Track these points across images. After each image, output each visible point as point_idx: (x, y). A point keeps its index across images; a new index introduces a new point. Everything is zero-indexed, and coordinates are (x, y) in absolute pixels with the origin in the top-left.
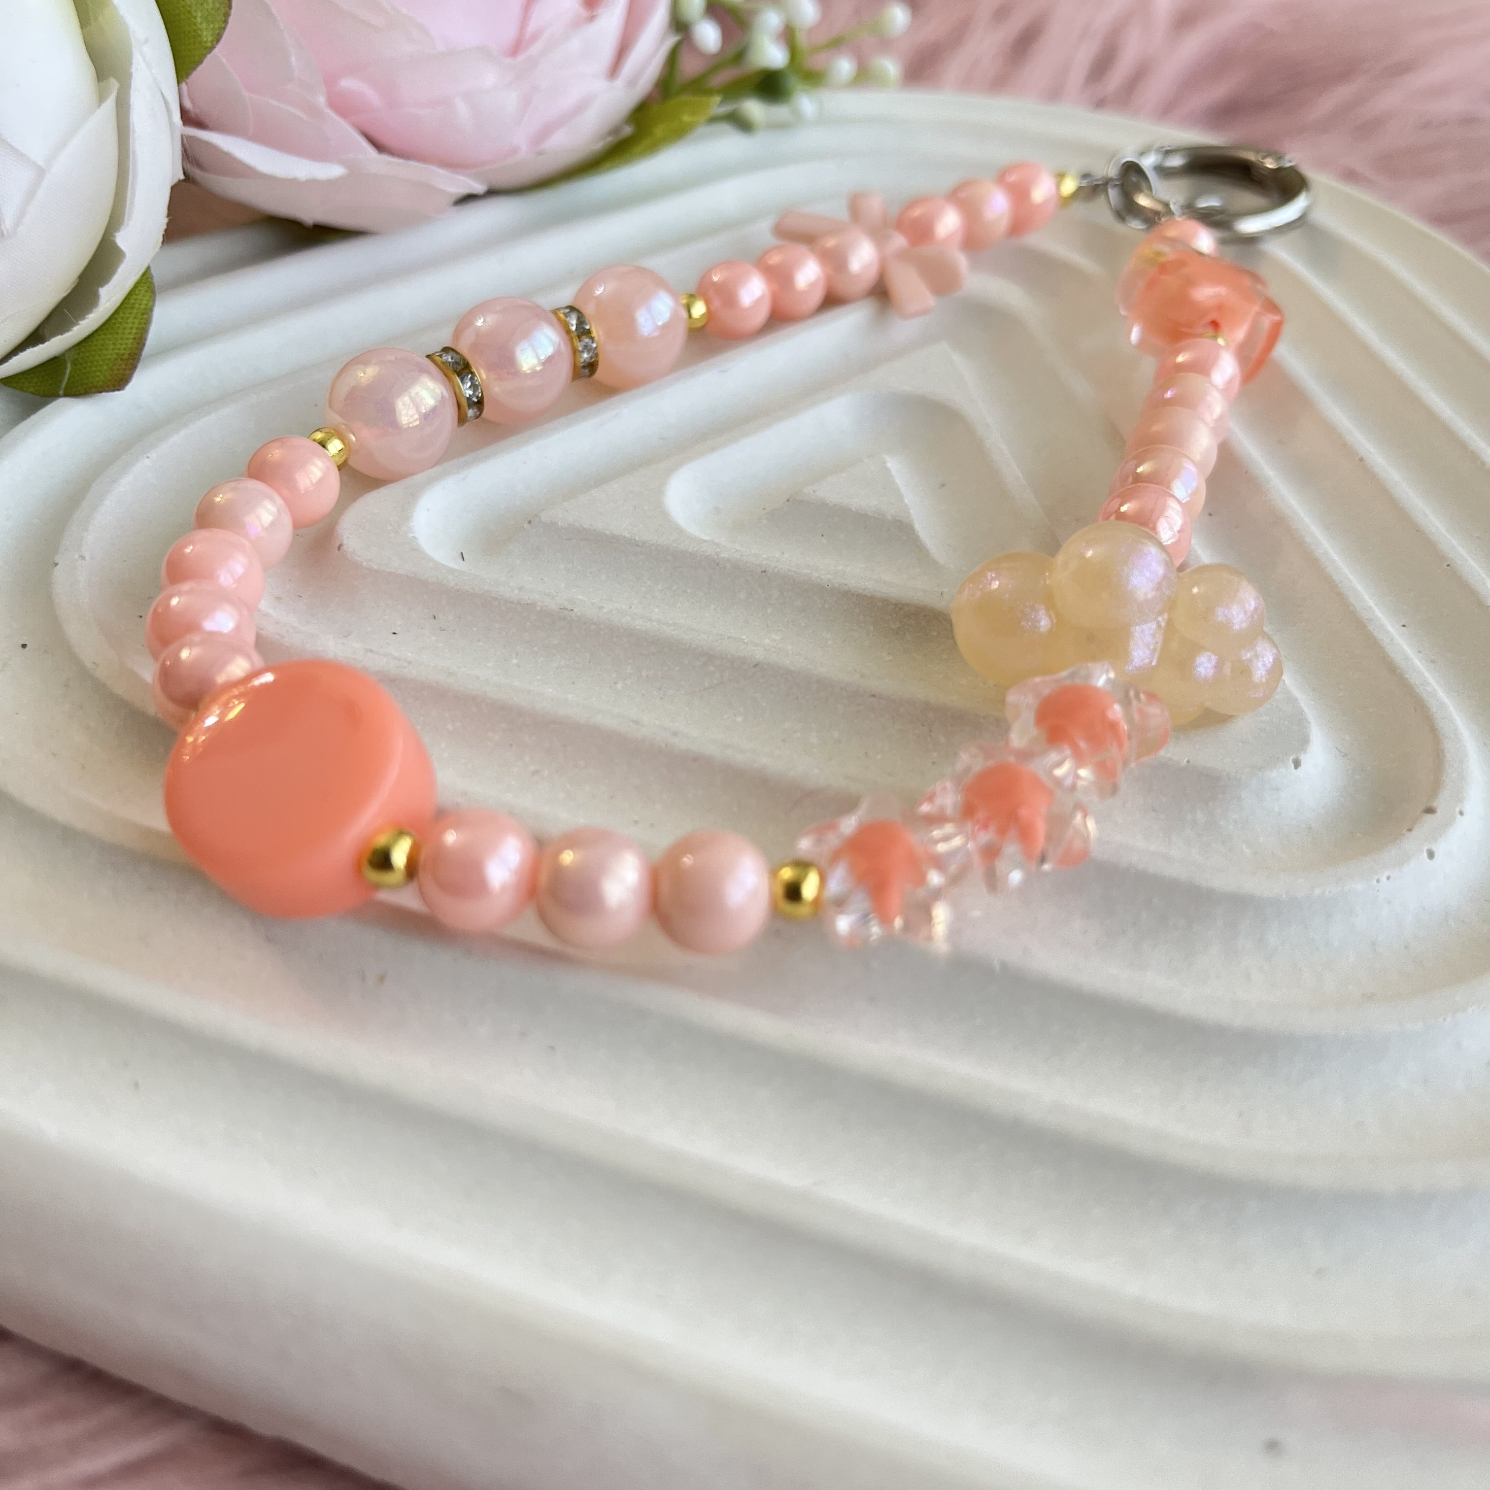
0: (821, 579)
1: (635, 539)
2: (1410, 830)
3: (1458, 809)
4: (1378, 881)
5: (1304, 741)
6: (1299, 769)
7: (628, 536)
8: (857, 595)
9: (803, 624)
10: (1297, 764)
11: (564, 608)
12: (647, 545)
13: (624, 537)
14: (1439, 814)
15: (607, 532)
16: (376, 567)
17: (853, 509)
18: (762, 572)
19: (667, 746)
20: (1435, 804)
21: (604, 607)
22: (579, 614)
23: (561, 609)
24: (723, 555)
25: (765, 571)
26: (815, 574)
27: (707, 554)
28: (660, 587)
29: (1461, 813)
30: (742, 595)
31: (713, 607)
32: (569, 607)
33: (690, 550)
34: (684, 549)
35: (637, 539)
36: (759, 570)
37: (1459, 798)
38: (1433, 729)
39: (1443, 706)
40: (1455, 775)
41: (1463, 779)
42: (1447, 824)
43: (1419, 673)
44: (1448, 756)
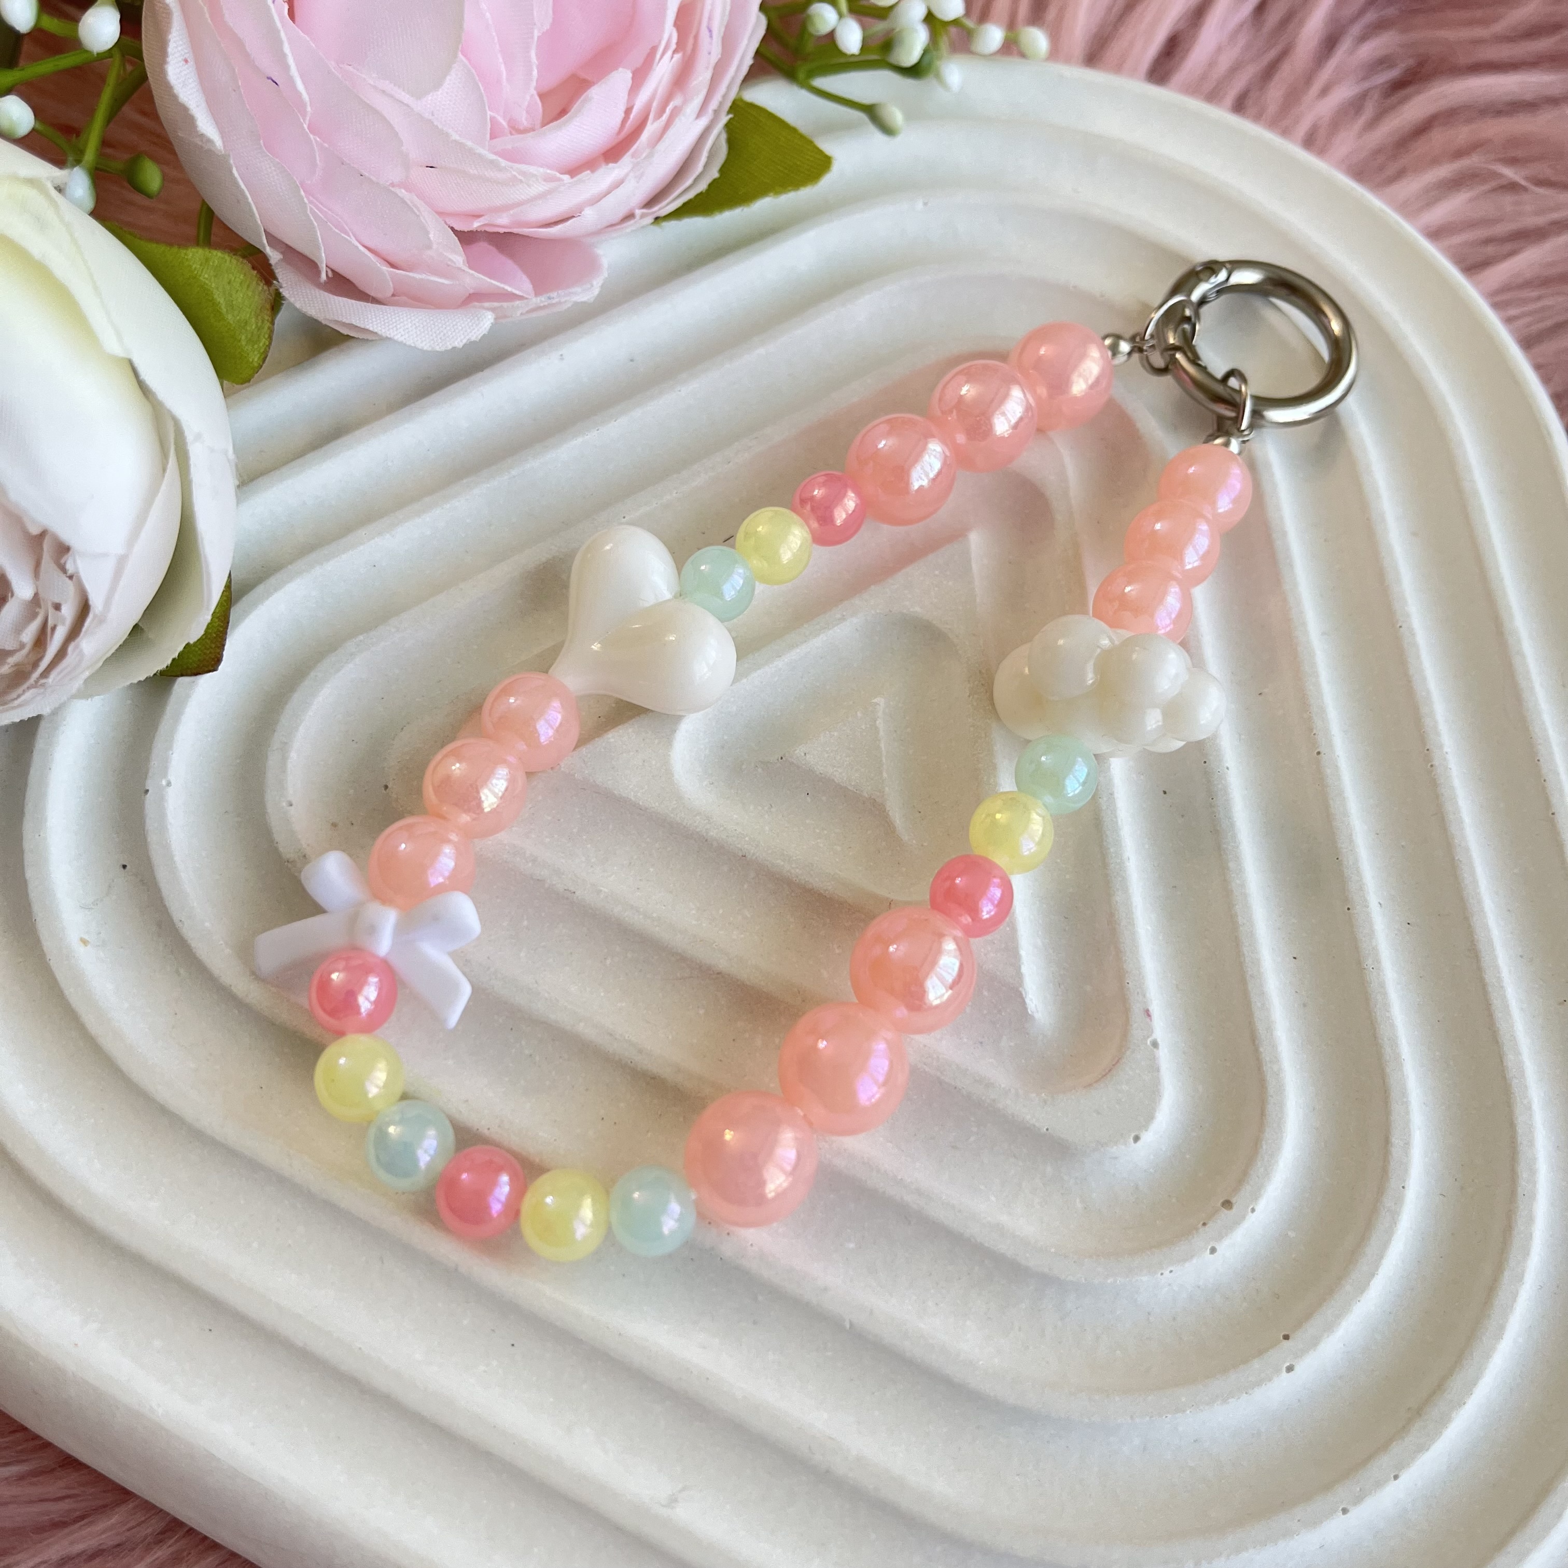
0: (791, 873)
1: (639, 804)
2: (1204, 1224)
3: (1252, 1207)
4: (1162, 1274)
5: (1150, 1117)
6: (1139, 1143)
7: (633, 799)
8: (819, 894)
9: (773, 905)
10: (1137, 1139)
11: (568, 890)
12: (648, 810)
13: (631, 800)
15: (616, 792)
17: (836, 780)
18: (742, 856)
19: (631, 1062)
20: (1233, 1200)
21: (601, 891)
22: (580, 898)
23: (565, 890)
24: (713, 833)
25: (745, 856)
27: (698, 830)
28: (657, 845)
29: (1253, 1210)
30: (725, 868)
31: (699, 873)
32: (572, 889)
33: (685, 824)
34: (679, 821)
35: (641, 804)
36: (740, 854)
37: (1256, 1196)
38: (1263, 1114)
39: (1281, 1089)
40: (1262, 1170)
41: (1267, 1174)
42: (1237, 1223)
43: (1274, 1047)
44: (1264, 1147)
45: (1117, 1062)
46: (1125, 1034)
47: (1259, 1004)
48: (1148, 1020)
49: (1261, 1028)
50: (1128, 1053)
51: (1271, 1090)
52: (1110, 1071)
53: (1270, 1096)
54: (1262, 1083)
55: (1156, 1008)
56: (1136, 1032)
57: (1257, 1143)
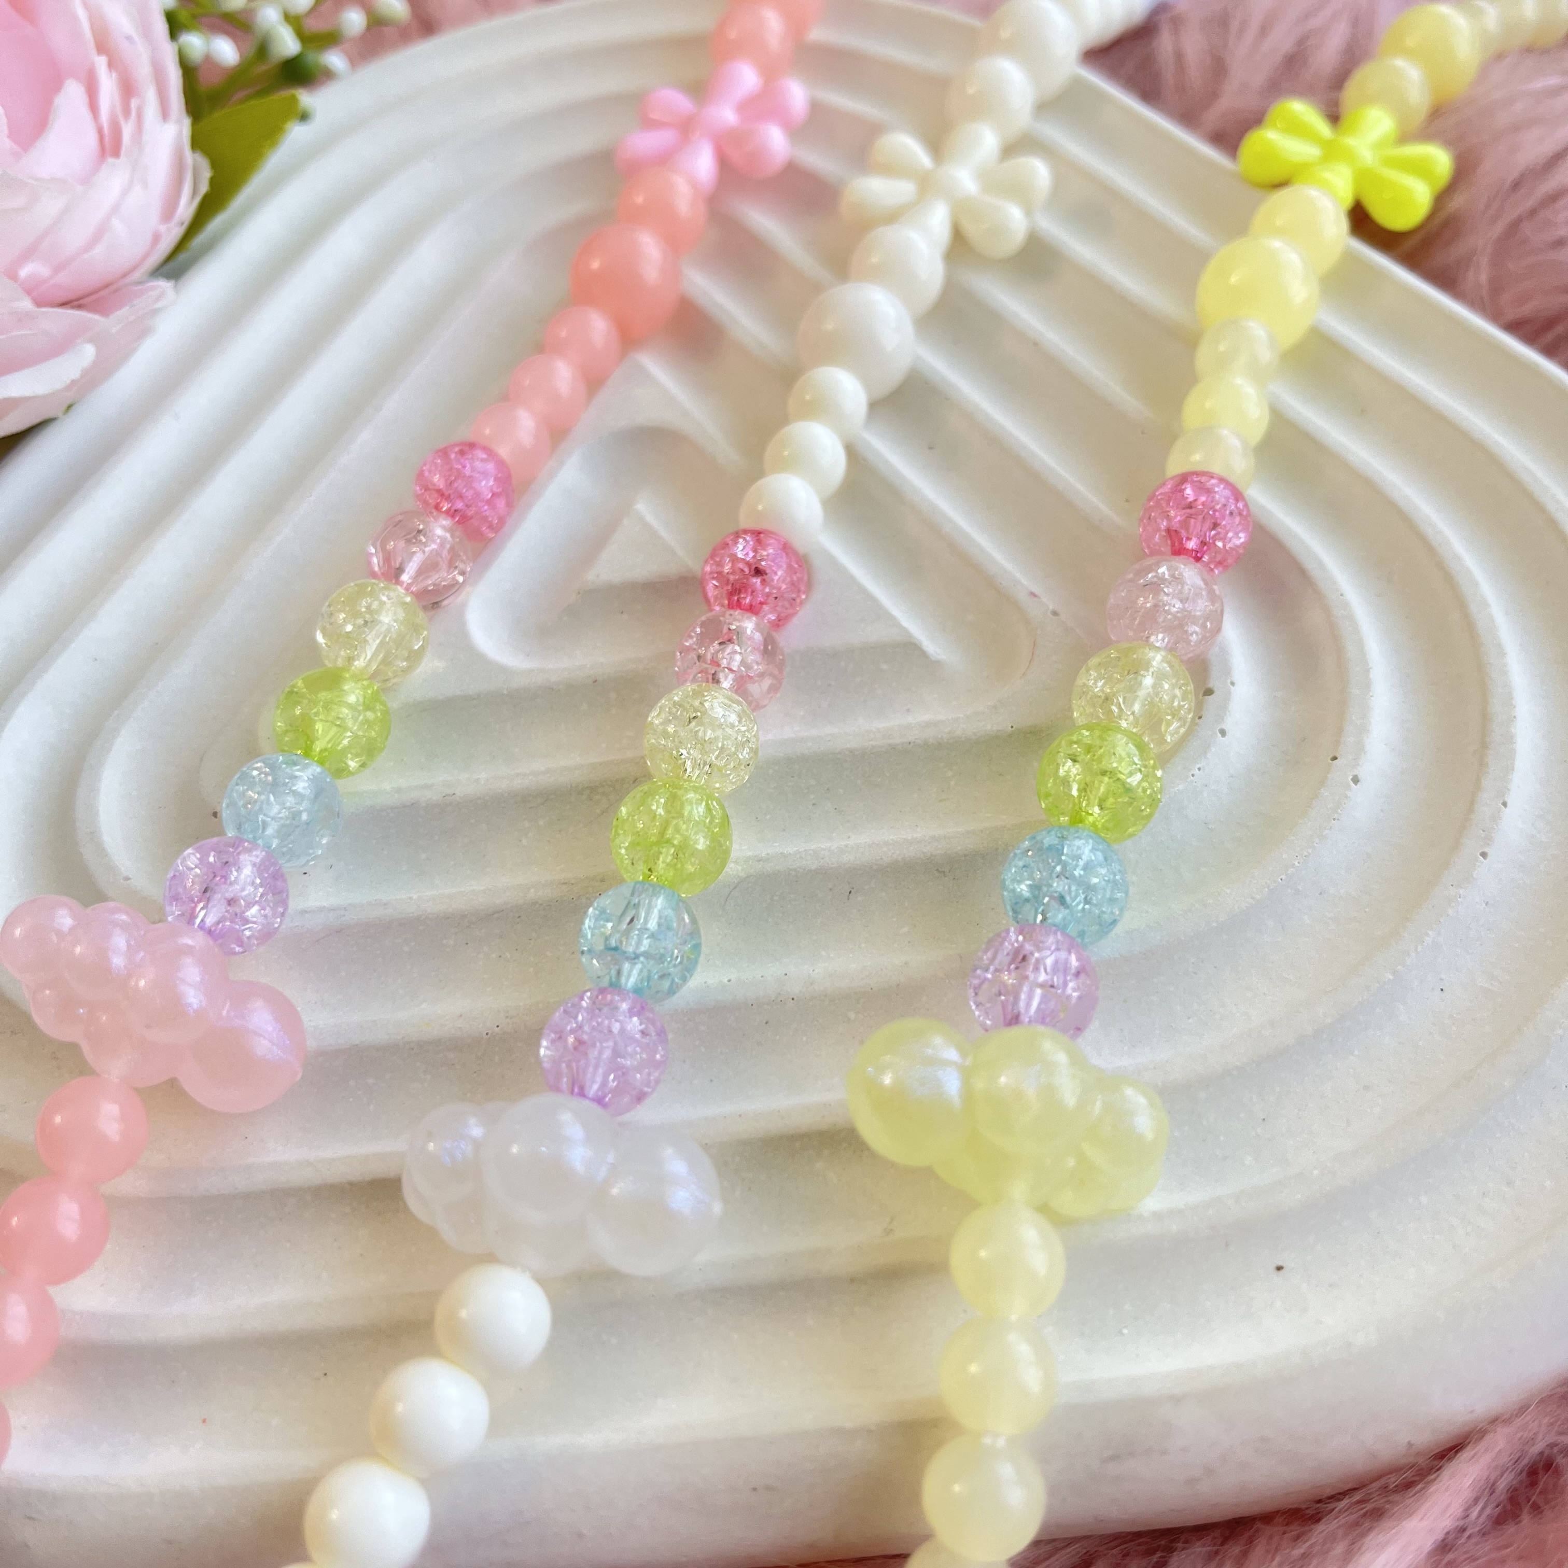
2: (1200, 717)
3: (1229, 681)
14: (1216, 692)
15: (441, 698)
17: (639, 581)
20: (1210, 685)
21: (479, 780)
23: (444, 797)
24: (554, 679)
25: (596, 681)
27: (538, 685)
28: (509, 727)
29: (1233, 684)
30: (585, 706)
31: (563, 726)
32: (450, 792)
33: (523, 685)
34: (517, 687)
35: (470, 693)
36: (591, 682)
37: (1227, 670)
41: (1224, 650)
42: (1227, 700)
45: (1034, 645)
46: (1026, 621)
48: (1037, 599)
50: (1039, 632)
52: (1033, 655)
56: (1034, 613)
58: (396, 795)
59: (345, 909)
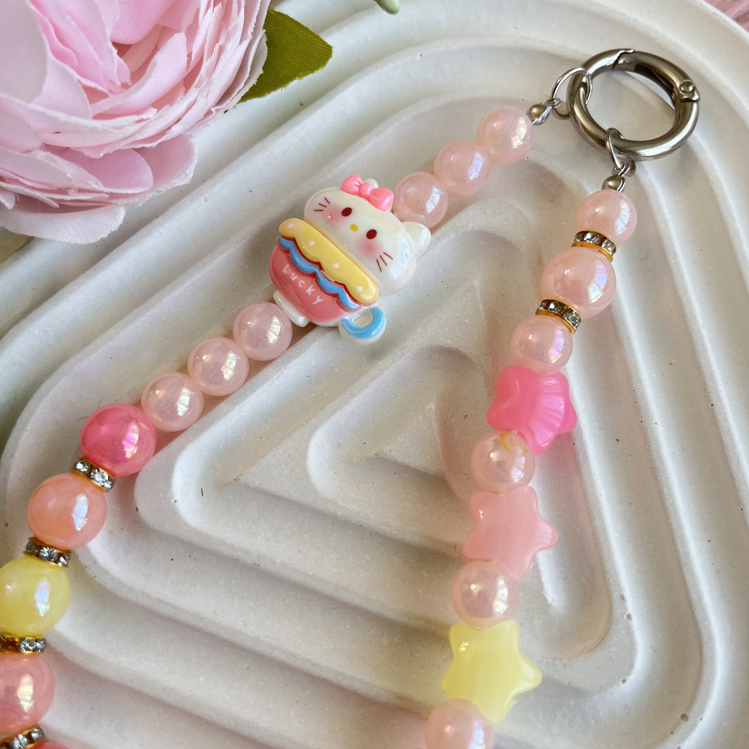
2: (672, 733)
3: (700, 718)
5: (631, 667)
6: (626, 683)
7: (288, 497)
9: (383, 551)
10: (624, 681)
11: (256, 564)
12: (298, 503)
13: (286, 497)
14: (690, 722)
15: (277, 494)
16: (157, 529)
17: (411, 465)
18: (360, 525)
19: (309, 671)
20: (689, 715)
22: (263, 568)
23: (254, 564)
24: (339, 513)
26: (388, 530)
27: (330, 512)
28: (307, 521)
30: (351, 532)
31: (335, 535)
32: (258, 563)
33: (322, 509)
34: (318, 507)
35: (293, 499)
36: (358, 524)
37: (702, 710)
38: (701, 655)
39: (711, 638)
40: (704, 693)
41: (708, 694)
42: (691, 730)
43: (704, 609)
44: (704, 677)
45: (607, 633)
46: (610, 614)
47: (692, 583)
48: (623, 602)
49: (694, 597)
50: (613, 626)
51: (705, 639)
52: (603, 639)
53: (705, 643)
54: (698, 635)
55: (627, 594)
56: (617, 611)
57: (699, 675)
58: (230, 550)
59: (181, 610)
